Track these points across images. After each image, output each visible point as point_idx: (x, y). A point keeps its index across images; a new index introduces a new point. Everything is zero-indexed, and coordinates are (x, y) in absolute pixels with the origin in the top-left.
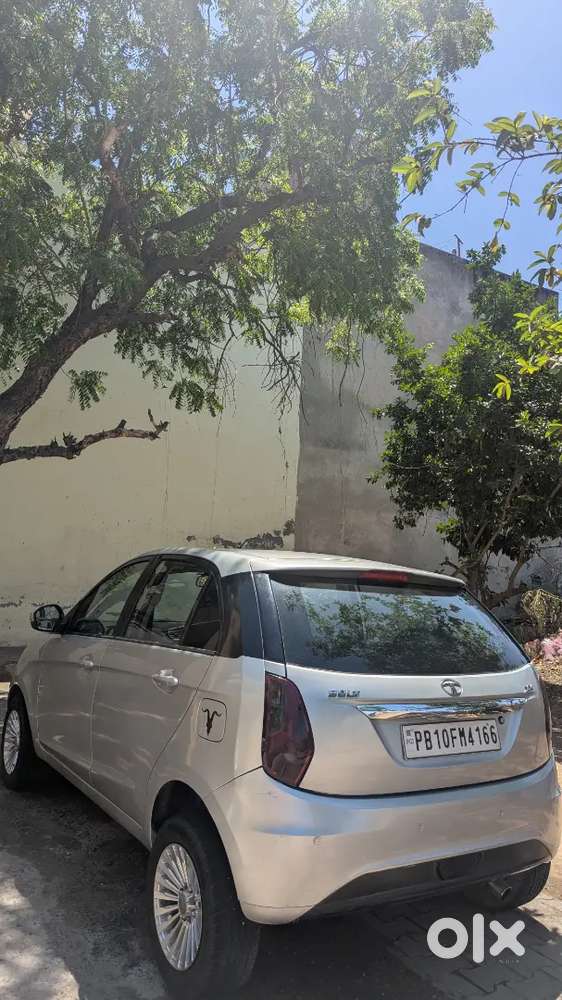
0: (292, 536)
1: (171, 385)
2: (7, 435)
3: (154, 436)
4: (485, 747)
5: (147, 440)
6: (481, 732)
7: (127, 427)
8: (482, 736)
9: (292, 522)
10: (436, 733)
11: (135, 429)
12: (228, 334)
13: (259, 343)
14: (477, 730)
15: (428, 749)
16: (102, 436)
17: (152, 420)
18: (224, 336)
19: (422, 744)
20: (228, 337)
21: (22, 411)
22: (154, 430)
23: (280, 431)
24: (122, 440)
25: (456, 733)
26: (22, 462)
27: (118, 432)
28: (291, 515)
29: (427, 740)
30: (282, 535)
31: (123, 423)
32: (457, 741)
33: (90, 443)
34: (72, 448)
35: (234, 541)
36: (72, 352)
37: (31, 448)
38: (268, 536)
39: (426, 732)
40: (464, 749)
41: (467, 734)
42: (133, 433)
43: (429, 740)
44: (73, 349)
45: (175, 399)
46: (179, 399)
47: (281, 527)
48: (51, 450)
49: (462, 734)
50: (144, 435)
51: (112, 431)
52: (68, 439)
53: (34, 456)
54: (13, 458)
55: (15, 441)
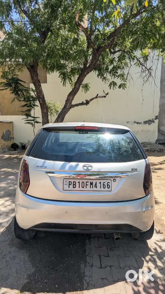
0: (157, 120)
1: (109, 83)
2: (72, 102)
3: (105, 97)
4: (103, 189)
5: (104, 98)
8: (102, 185)
9: (157, 116)
10: (79, 182)
11: (100, 96)
12: (129, 65)
13: (139, 66)
14: (100, 183)
15: (73, 187)
16: (93, 99)
17: (104, 93)
18: (128, 66)
19: (71, 186)
20: (129, 67)
21: (74, 96)
22: (105, 95)
23: (142, 90)
24: (98, 99)
25: (89, 184)
26: (76, 107)
27: (96, 97)
28: (157, 114)
29: (74, 185)
30: (154, 120)
31: (98, 95)
32: (88, 187)
33: (91, 101)
34: (87, 103)
35: (140, 122)
36: (84, 79)
37: (78, 104)
38: (150, 120)
39: (74, 182)
40: (91, 189)
41: (94, 184)
42: (100, 97)
43: (75, 185)
44: (83, 78)
45: (109, 87)
46: (111, 87)
47: (154, 118)
48: (82, 104)
49: (91, 184)
50: (102, 97)
51: (95, 97)
52: (86, 101)
53: (78, 106)
54: (74, 107)
55: (74, 103)
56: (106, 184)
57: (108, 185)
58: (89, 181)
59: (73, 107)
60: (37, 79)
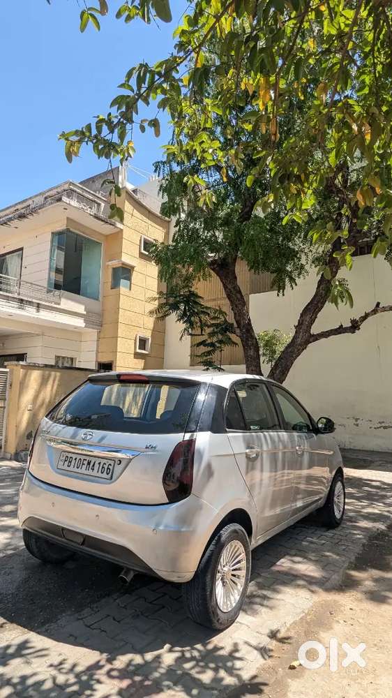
2: (310, 328)
4: (99, 474)
6: (101, 465)
7: (381, 306)
8: (101, 467)
10: (76, 459)
11: (385, 306)
14: (100, 463)
15: (68, 466)
16: (367, 316)
19: (66, 463)
25: (86, 462)
31: (378, 304)
32: (84, 467)
33: (363, 321)
34: (355, 326)
40: (87, 472)
41: (92, 464)
42: (385, 310)
43: (71, 462)
48: (340, 330)
49: (89, 463)
51: (373, 311)
52: (353, 321)
53: (329, 336)
54: (317, 339)
55: (315, 330)
56: (106, 467)
57: (108, 468)
58: (88, 458)
59: (314, 341)
60: (234, 288)
